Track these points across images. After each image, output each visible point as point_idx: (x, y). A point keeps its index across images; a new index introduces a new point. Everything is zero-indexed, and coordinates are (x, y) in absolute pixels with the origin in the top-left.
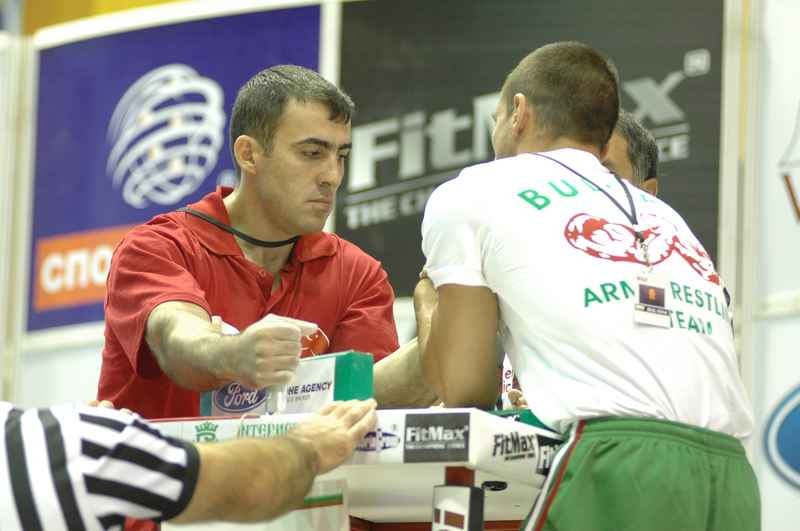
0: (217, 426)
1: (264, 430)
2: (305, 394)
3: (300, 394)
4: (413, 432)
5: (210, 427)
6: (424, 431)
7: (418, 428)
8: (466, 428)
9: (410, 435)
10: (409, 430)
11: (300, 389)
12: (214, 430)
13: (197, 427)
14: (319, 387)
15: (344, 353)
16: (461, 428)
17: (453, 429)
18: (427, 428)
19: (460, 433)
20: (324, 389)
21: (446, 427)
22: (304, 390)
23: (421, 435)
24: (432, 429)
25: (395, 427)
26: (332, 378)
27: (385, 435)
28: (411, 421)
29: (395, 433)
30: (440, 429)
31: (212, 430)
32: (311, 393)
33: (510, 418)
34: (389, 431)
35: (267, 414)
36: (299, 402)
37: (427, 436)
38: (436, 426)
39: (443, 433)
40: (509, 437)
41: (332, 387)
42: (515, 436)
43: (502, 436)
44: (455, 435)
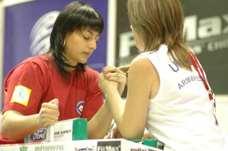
0: (27, 147)
1: (45, 148)
2: (62, 134)
3: (60, 134)
4: (100, 148)
5: (25, 147)
6: (104, 148)
7: (102, 147)
8: (119, 146)
9: (99, 149)
10: (99, 147)
11: (60, 133)
12: (27, 148)
13: (20, 148)
14: (67, 132)
15: (76, 119)
16: (117, 146)
17: (115, 146)
18: (105, 146)
19: (117, 148)
20: (69, 132)
21: (112, 146)
22: (62, 133)
23: (103, 149)
24: (107, 147)
25: (93, 146)
26: (71, 128)
27: (90, 149)
28: (99, 144)
29: (93, 149)
30: (110, 147)
31: (26, 148)
32: (64, 134)
33: (140, 143)
34: (91, 148)
35: (47, 142)
36: (60, 137)
37: (105, 149)
38: (108, 145)
39: (111, 148)
40: (137, 149)
41: (72, 131)
42: (139, 149)
43: (134, 149)
44: (115, 149)
